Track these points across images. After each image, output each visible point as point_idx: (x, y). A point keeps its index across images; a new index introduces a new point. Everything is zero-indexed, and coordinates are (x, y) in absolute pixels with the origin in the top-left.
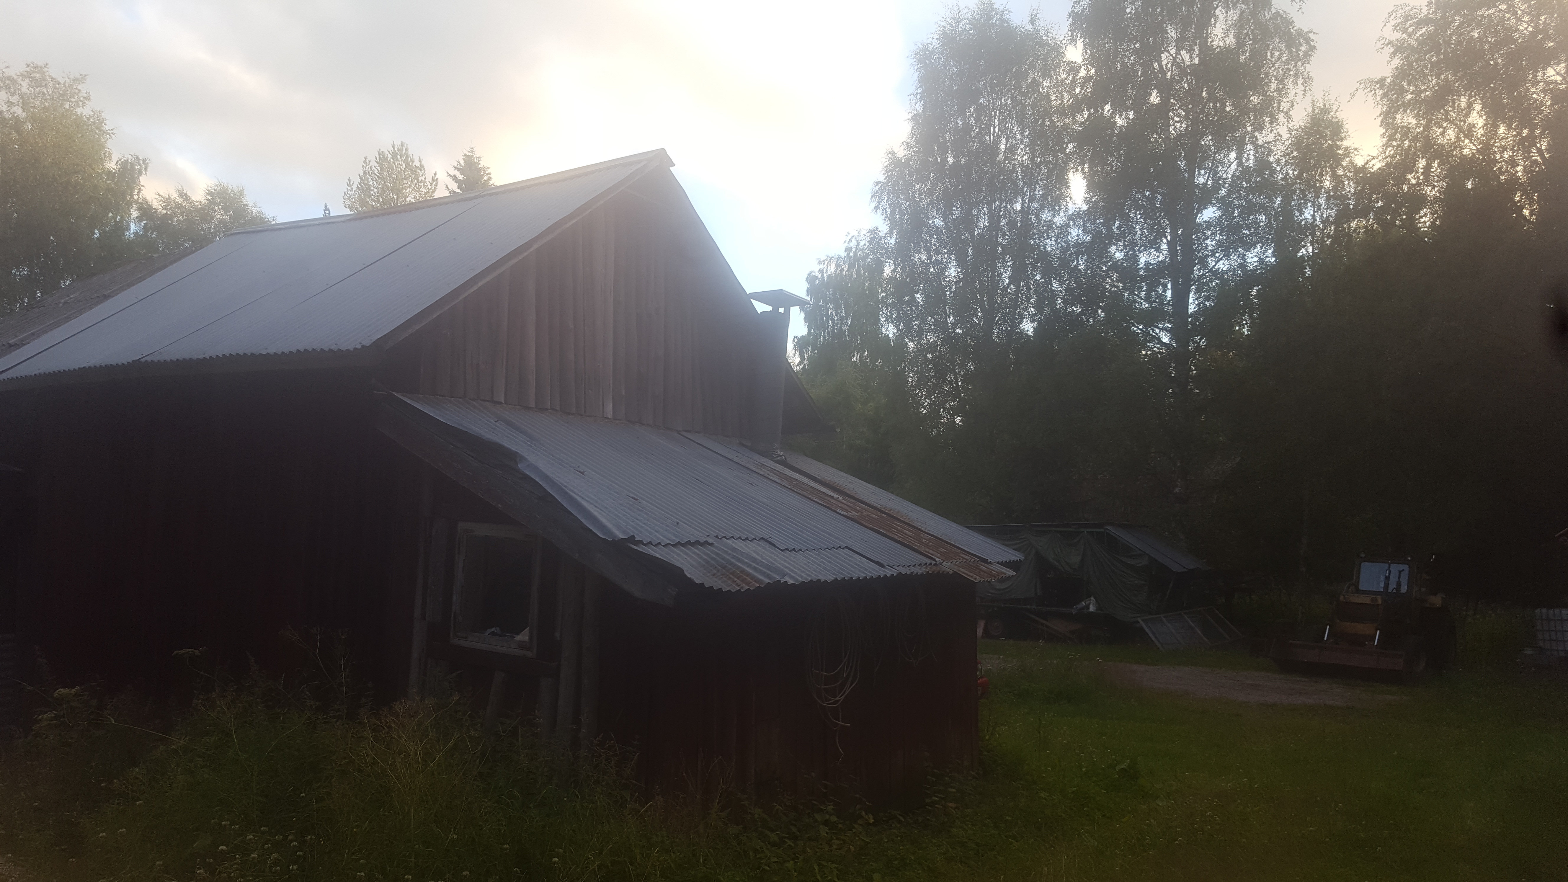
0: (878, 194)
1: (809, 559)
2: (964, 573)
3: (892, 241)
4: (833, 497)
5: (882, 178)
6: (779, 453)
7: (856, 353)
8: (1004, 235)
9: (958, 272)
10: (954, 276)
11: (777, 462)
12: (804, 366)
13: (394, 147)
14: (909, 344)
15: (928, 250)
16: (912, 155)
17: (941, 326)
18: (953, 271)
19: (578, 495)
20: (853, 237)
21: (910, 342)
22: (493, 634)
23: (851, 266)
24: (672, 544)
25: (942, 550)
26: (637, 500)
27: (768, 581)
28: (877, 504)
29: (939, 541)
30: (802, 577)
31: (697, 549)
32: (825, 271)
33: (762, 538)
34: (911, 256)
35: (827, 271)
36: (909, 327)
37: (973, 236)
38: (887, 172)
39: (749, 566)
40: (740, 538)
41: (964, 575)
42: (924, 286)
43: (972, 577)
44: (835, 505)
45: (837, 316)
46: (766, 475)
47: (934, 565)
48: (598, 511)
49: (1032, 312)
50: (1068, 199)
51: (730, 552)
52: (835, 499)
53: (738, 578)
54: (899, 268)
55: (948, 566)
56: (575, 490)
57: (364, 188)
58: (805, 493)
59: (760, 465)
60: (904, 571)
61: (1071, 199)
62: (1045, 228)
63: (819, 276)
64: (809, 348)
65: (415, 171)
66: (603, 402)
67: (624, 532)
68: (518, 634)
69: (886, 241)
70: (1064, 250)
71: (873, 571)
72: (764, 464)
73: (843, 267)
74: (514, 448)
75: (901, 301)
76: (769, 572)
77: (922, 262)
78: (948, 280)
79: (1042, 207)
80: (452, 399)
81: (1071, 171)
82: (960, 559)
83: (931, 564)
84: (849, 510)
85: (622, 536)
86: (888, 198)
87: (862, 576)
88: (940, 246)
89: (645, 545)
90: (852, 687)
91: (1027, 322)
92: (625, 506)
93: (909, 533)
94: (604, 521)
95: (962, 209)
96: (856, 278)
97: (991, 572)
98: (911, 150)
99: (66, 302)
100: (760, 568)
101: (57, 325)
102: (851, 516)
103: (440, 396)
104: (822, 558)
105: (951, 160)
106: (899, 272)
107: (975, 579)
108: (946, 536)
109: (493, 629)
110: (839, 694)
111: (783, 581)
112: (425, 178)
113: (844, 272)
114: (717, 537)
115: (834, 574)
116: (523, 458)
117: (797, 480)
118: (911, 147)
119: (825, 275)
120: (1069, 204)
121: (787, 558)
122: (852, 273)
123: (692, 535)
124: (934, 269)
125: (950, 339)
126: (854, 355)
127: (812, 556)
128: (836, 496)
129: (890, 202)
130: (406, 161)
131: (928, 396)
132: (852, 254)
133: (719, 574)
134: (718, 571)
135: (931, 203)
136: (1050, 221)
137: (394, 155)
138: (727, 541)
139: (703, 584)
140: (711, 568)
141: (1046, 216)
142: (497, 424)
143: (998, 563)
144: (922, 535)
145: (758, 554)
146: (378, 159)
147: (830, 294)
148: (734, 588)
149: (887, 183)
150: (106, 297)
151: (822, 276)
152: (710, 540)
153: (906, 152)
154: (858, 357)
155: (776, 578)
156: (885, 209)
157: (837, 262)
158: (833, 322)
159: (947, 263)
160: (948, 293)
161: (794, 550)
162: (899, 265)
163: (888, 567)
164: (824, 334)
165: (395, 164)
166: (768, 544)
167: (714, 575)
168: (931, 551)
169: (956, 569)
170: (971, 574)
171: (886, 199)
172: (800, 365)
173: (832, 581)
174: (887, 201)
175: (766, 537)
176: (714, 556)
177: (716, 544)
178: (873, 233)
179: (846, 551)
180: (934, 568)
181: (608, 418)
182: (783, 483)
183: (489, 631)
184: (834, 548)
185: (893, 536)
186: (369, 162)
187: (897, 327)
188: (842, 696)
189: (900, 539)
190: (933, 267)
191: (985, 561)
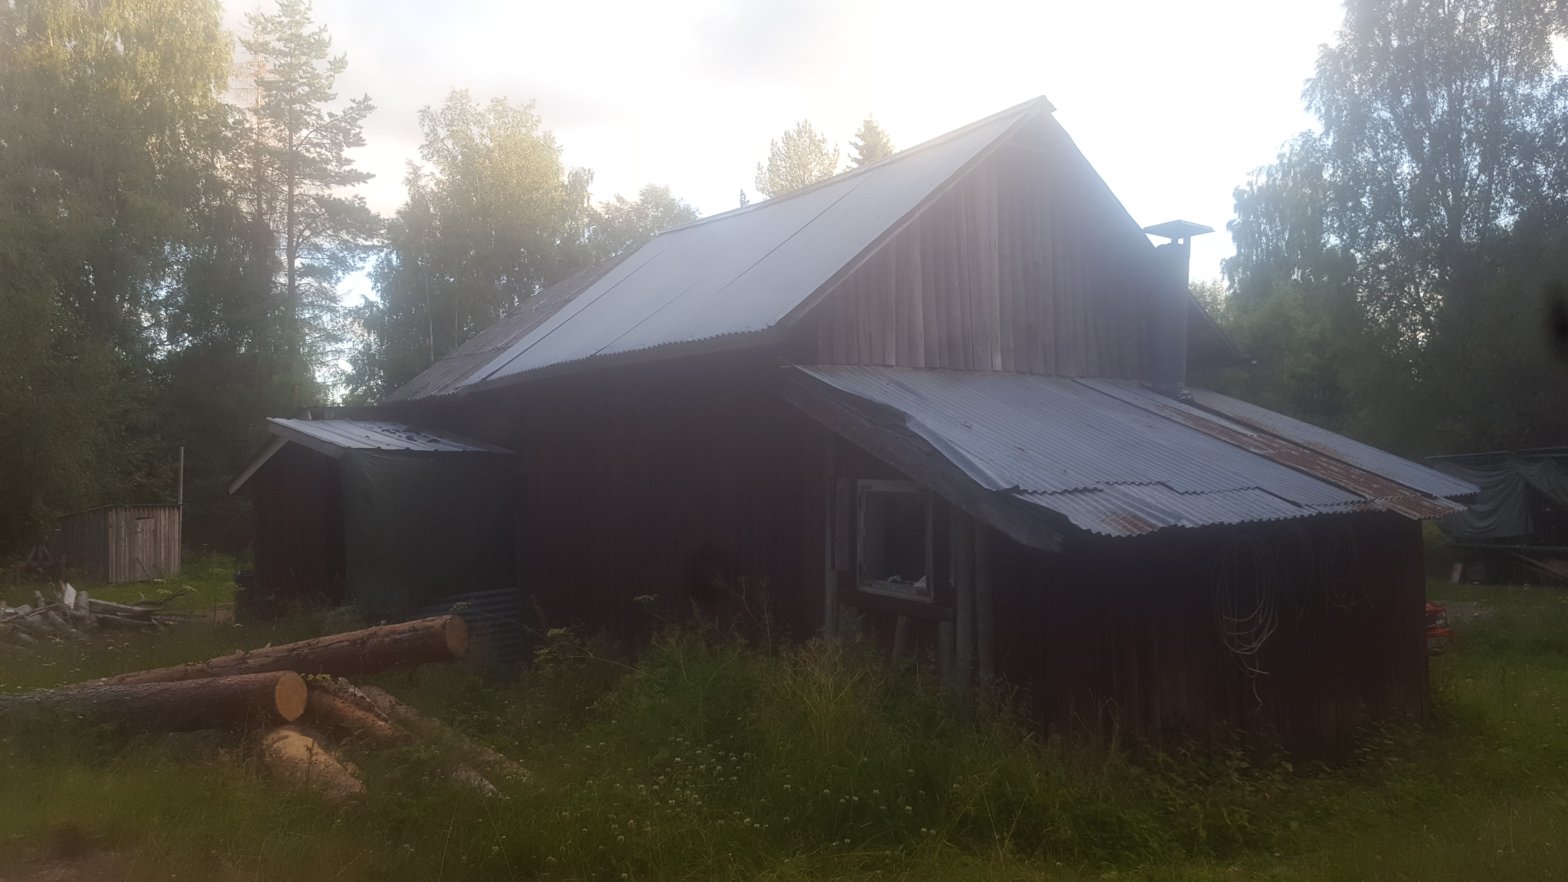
0: (1308, 93)
1: (1212, 501)
2: (1400, 510)
3: (1329, 142)
4: (1245, 435)
5: (1313, 74)
6: (1184, 392)
7: (1296, 270)
8: (1468, 118)
9: (1413, 168)
10: (1408, 174)
11: (1181, 401)
12: (1235, 291)
13: (798, 125)
14: (1356, 255)
15: (1374, 147)
16: (1347, 44)
17: (1396, 231)
18: (1406, 168)
19: (963, 449)
20: (1286, 141)
21: (1356, 253)
22: (894, 581)
23: (1286, 174)
24: (1059, 492)
25: (1375, 486)
26: (1023, 450)
27: (1162, 525)
28: (1299, 440)
29: (1372, 477)
30: (1202, 520)
31: (1086, 496)
32: (1254, 183)
33: (1159, 483)
34: (1354, 155)
35: (1256, 182)
36: (1354, 235)
37: (1429, 125)
38: (1319, 66)
39: (1141, 510)
40: (1134, 483)
41: (1399, 512)
42: (1371, 188)
43: (1410, 514)
44: (1247, 443)
45: (1272, 231)
46: (1168, 416)
47: (1363, 503)
48: (982, 464)
49: (1511, 203)
50: (1552, 66)
51: (1121, 497)
52: (1248, 437)
53: (1129, 524)
54: (1339, 172)
55: (1381, 504)
56: (962, 445)
57: (773, 169)
58: (1213, 433)
59: (1162, 405)
60: (1324, 510)
61: (1555, 67)
62: (1522, 104)
63: (1248, 189)
64: (1240, 270)
65: (817, 145)
66: (991, 355)
67: (1008, 482)
68: (917, 581)
69: (1321, 143)
70: (1549, 127)
71: (1290, 512)
72: (1167, 404)
73: (1275, 176)
74: (903, 409)
75: (1344, 208)
76: (1162, 516)
77: (1368, 161)
78: (1400, 178)
79: (1517, 80)
80: (848, 367)
81: (1554, 33)
82: (1397, 495)
83: (1359, 502)
84: (1264, 447)
85: (1006, 486)
86: (1322, 96)
87: (1273, 517)
88: (1389, 140)
89: (1030, 494)
90: (1269, 634)
91: (1505, 215)
92: (1011, 457)
93: (1337, 470)
94: (989, 473)
95: (1413, 95)
96: (1293, 186)
97: (1436, 508)
98: (1346, 38)
99: (537, 309)
100: (1154, 512)
101: (532, 328)
102: (1267, 455)
103: (836, 364)
104: (1229, 500)
105: (1395, 43)
106: (1339, 176)
107: (1414, 516)
108: (1383, 470)
109: (894, 577)
110: (1255, 640)
111: (1179, 524)
112: (828, 151)
113: (1278, 181)
114: (1107, 483)
115: (1240, 516)
116: (911, 417)
117: (1203, 419)
118: (1346, 36)
119: (1255, 187)
120: (1553, 72)
121: (1187, 501)
122: (1287, 181)
123: (1080, 482)
124: (1383, 168)
125: (1407, 246)
126: (1294, 273)
127: (1216, 499)
128: (1249, 433)
129: (1323, 100)
130: (810, 137)
131: (1383, 312)
132: (1285, 161)
133: (1108, 520)
134: (1108, 517)
135: (1374, 93)
136: (1528, 95)
137: (799, 133)
138: (1120, 486)
139: (1089, 530)
140: (1100, 515)
141: (1523, 89)
142: (889, 386)
143: (1446, 497)
144: (1352, 471)
145: (1154, 499)
146: (785, 139)
147: (1261, 208)
148: (1124, 534)
149: (1320, 78)
150: (568, 301)
151: (1252, 189)
152: (1100, 487)
153: (1340, 42)
154: (1299, 274)
155: (1170, 522)
156: (1319, 108)
157: (1268, 172)
158: (1267, 238)
159: (1399, 159)
160: (1401, 193)
161: (1195, 493)
162: (1339, 167)
163: (1306, 507)
164: (1257, 252)
165: (800, 141)
166: (1165, 488)
167: (1103, 521)
168: (1361, 488)
169: (1390, 506)
170: (1410, 511)
171: (1319, 96)
172: (1230, 289)
173: (1238, 524)
174: (1321, 99)
175: (1163, 480)
176: (1103, 502)
177: (1106, 490)
178: (1306, 136)
179: (1257, 491)
180: (1363, 506)
181: (998, 371)
182: (1187, 424)
183: (891, 579)
184: (1242, 488)
185: (1315, 473)
186: (776, 143)
187: (1341, 237)
188: (1259, 642)
189: (1325, 477)
190: (1381, 165)
191: (1430, 496)
